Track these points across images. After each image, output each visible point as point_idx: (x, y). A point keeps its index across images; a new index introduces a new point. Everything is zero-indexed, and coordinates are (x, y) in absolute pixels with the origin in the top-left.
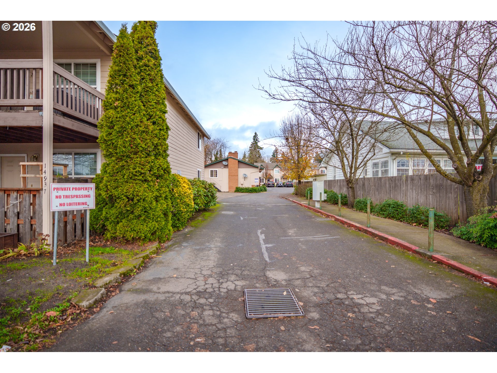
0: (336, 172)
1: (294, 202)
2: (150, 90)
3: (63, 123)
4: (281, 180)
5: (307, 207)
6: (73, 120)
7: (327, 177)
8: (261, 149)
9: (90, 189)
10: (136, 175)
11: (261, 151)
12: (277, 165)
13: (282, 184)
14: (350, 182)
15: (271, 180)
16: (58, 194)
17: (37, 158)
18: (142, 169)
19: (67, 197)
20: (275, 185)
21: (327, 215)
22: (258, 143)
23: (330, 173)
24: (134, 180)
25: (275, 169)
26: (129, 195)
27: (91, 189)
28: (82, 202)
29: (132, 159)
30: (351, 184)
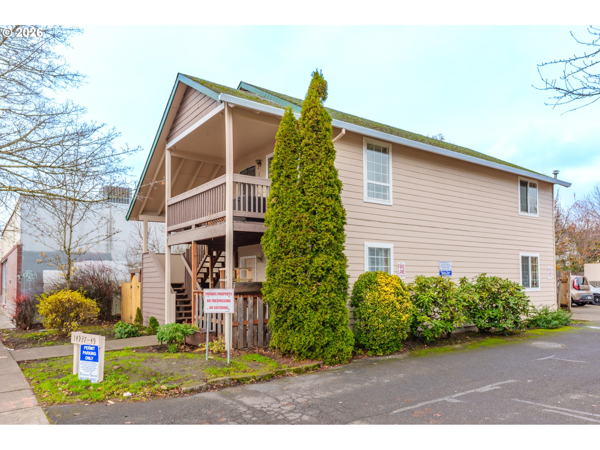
2: (311, 173)
3: (244, 228)
6: (255, 223)
9: (230, 294)
10: (286, 279)
16: (209, 298)
17: (261, 260)
18: (293, 271)
19: (214, 301)
24: (285, 284)
28: (224, 306)
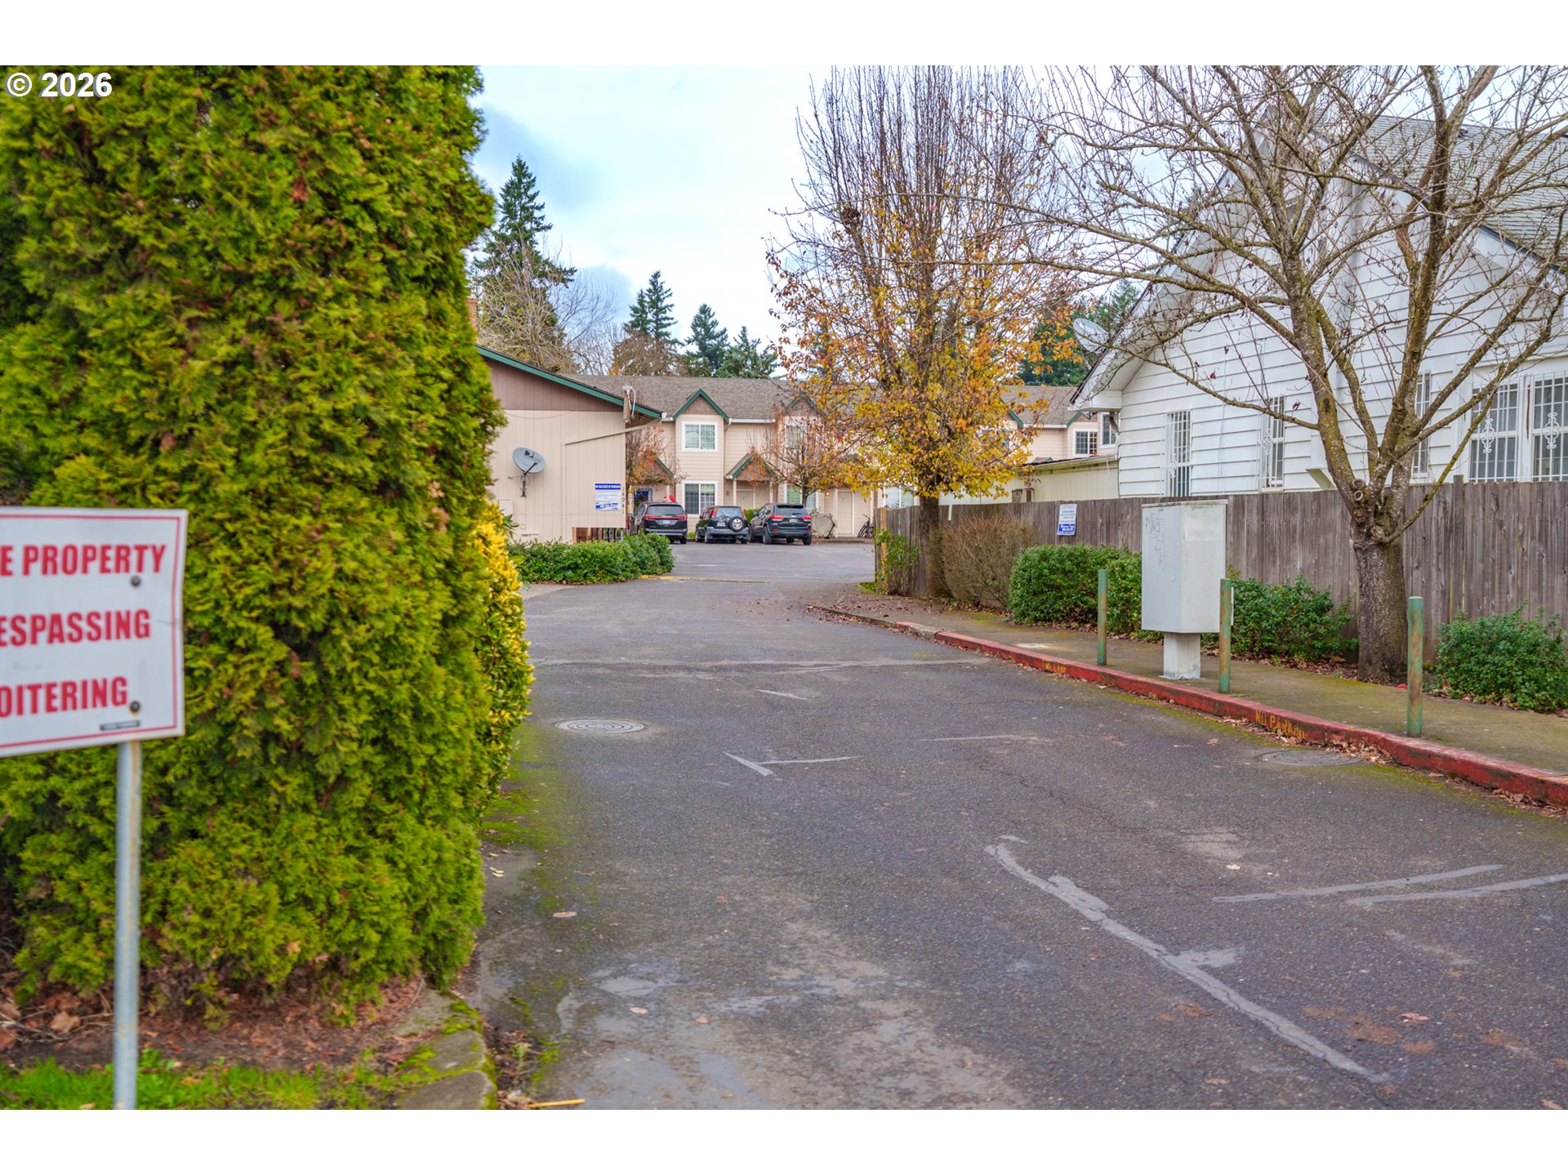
0: (1195, 445)
1: (950, 641)
4: (727, 493)
5: (1092, 676)
7: (1123, 477)
8: (562, 276)
9: (149, 556)
11: (557, 295)
12: (701, 396)
13: (737, 524)
14: (1377, 514)
15: (656, 497)
18: (375, 391)
20: (691, 529)
21: (1306, 727)
22: (538, 236)
23: (1144, 449)
24: (321, 482)
25: (684, 421)
26: (303, 613)
27: (158, 557)
28: (89, 678)
29: (306, 304)
30: (1386, 522)
